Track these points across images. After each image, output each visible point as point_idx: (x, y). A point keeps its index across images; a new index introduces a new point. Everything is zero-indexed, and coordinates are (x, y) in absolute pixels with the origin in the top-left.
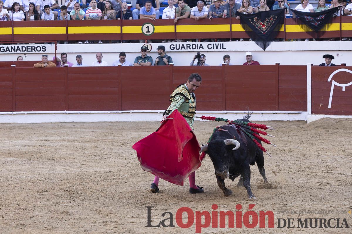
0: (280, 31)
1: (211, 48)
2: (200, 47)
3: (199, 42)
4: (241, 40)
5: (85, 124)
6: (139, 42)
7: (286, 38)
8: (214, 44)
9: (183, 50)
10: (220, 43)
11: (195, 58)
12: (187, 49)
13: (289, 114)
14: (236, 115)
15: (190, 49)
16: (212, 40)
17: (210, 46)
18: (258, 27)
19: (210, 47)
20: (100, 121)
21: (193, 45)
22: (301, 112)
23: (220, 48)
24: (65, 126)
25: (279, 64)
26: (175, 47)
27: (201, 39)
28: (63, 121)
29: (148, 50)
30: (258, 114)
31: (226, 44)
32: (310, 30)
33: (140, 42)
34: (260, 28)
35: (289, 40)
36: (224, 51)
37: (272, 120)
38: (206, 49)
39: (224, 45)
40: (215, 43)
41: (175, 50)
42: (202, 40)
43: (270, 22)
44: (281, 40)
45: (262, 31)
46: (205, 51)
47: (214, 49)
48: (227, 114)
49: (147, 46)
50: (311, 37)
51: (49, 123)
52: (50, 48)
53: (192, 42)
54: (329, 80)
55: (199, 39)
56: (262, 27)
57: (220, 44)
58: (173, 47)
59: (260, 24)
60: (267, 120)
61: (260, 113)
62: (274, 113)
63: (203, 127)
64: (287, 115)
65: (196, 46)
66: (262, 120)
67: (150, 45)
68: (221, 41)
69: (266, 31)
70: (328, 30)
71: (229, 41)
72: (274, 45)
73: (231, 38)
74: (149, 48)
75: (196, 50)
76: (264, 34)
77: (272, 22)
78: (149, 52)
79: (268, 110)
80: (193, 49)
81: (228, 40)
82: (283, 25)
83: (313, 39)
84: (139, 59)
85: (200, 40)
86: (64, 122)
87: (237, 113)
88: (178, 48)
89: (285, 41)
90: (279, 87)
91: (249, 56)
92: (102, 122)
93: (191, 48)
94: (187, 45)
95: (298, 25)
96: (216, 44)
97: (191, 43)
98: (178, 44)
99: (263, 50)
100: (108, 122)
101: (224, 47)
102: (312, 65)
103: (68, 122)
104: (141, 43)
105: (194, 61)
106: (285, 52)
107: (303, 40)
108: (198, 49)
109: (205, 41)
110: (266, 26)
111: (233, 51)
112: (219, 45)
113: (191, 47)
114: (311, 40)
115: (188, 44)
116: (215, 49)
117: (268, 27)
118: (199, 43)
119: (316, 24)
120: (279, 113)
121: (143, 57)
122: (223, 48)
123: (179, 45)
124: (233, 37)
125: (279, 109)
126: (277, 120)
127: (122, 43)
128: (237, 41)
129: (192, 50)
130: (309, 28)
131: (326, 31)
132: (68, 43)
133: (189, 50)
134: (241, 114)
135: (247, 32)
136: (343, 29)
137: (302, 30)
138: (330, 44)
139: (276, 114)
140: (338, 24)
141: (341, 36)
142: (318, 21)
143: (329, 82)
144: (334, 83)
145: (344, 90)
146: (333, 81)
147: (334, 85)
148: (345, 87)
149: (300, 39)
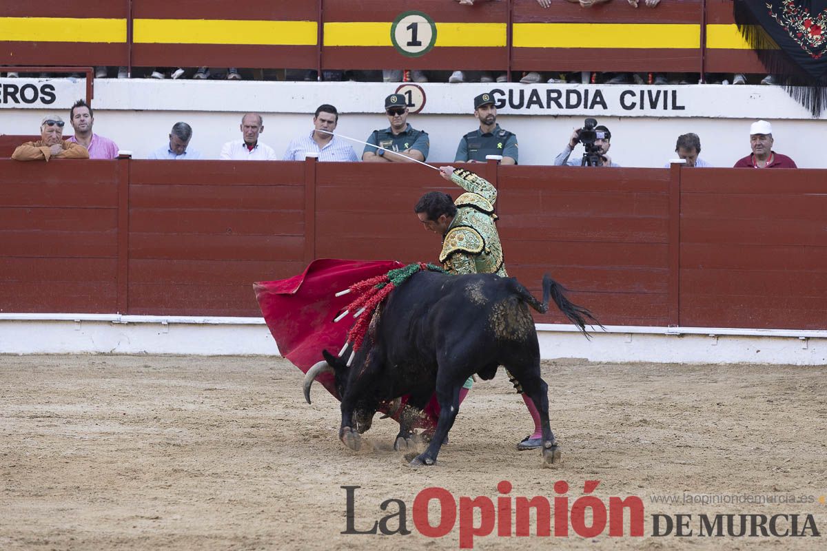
1: (634, 105)
2: (594, 103)
3: (591, 82)
4: (738, 79)
5: (183, 363)
6: (381, 80)
8: (642, 92)
9: (535, 109)
10: (663, 88)
11: (576, 141)
12: (549, 106)
15: (560, 106)
16: (637, 77)
17: (629, 100)
18: (794, 33)
19: (628, 103)
20: (237, 352)
21: (569, 92)
23: (665, 108)
24: (114, 366)
26: (506, 97)
27: (597, 73)
28: (107, 350)
29: (414, 105)
30: (790, 341)
31: (685, 92)
33: (384, 78)
34: (803, 36)
36: (678, 118)
38: (614, 108)
39: (678, 94)
40: (646, 88)
41: (507, 109)
42: (602, 78)
45: (811, 47)
46: (612, 117)
47: (642, 107)
49: (410, 92)
51: (59, 355)
52: (69, 90)
53: (568, 82)
55: (592, 73)
56: (810, 35)
57: (666, 93)
58: (499, 100)
59: (803, 24)
60: (824, 363)
61: (796, 338)
63: (599, 382)
65: (582, 99)
66: (807, 363)
67: (420, 88)
68: (668, 82)
69: (822, 47)
71: (697, 83)
73: (704, 73)
74: (417, 99)
75: (580, 110)
76: (817, 57)
78: (416, 113)
80: (569, 106)
81: (692, 79)
84: (384, 139)
85: (595, 75)
86: (111, 354)
87: (718, 336)
88: (516, 101)
91: (761, 136)
92: (244, 356)
93: (564, 104)
94: (549, 92)
96: (650, 92)
97: (563, 87)
98: (516, 87)
99: (811, 116)
100: (266, 356)
101: (677, 105)
103: (127, 355)
104: (388, 81)
105: (572, 148)
108: (586, 107)
109: (612, 81)
110: (822, 33)
111: (708, 118)
112: (662, 95)
113: (563, 101)
115: (554, 91)
116: (648, 110)
118: (593, 88)
121: (396, 133)
122: (675, 107)
123: (522, 92)
124: (711, 69)
127: (323, 80)
128: (725, 82)
129: (565, 111)
132: (133, 77)
133: (554, 110)
134: (734, 340)
135: (759, 52)
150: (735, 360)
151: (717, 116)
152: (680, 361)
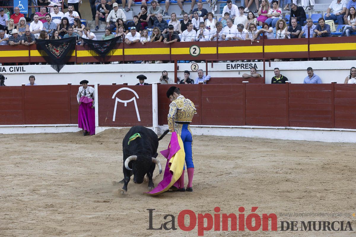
0: (72, 56)
1: (13, 71)
2: (3, 70)
7: (77, 62)
10: (20, 66)
18: (52, 52)
19: (11, 70)
23: (21, 71)
25: (70, 84)
27: (4, 63)
30: (53, 127)
31: (26, 67)
32: (98, 55)
34: (54, 53)
35: (80, 64)
36: (24, 73)
37: (66, 132)
38: (8, 71)
39: (24, 68)
40: (16, 66)
43: (63, 48)
44: (73, 63)
45: (57, 55)
46: (7, 74)
48: (27, 127)
50: (98, 61)
54: (113, 97)
55: (2, 63)
56: (56, 52)
59: (54, 50)
60: (61, 132)
61: (54, 126)
62: (67, 126)
66: (57, 132)
69: (59, 55)
70: (114, 55)
71: (28, 65)
72: (66, 68)
73: (30, 62)
76: (58, 58)
77: (65, 48)
79: (61, 124)
81: (27, 64)
82: (75, 51)
87: (35, 127)
89: (77, 64)
90: (71, 104)
95: (87, 51)
99: (57, 72)
101: (24, 70)
102: (98, 85)
106: (77, 74)
107: (92, 63)
108: (1, 71)
109: (7, 65)
110: (59, 52)
112: (20, 68)
114: (98, 63)
116: (16, 72)
117: (62, 52)
118: (3, 67)
119: (103, 50)
120: (71, 126)
122: (23, 71)
124: (32, 61)
125: (71, 123)
126: (69, 132)
128: (35, 64)
130: (96, 53)
131: (110, 56)
134: (39, 127)
135: (44, 57)
136: (125, 54)
137: (90, 55)
138: (115, 66)
139: (68, 127)
140: (122, 50)
141: (124, 60)
142: (105, 48)
143: (113, 99)
144: (117, 100)
145: (126, 105)
146: (117, 98)
147: (118, 101)
148: (127, 103)
149: (89, 63)
150: (39, 132)
151: (33, 73)
152: (26, 133)
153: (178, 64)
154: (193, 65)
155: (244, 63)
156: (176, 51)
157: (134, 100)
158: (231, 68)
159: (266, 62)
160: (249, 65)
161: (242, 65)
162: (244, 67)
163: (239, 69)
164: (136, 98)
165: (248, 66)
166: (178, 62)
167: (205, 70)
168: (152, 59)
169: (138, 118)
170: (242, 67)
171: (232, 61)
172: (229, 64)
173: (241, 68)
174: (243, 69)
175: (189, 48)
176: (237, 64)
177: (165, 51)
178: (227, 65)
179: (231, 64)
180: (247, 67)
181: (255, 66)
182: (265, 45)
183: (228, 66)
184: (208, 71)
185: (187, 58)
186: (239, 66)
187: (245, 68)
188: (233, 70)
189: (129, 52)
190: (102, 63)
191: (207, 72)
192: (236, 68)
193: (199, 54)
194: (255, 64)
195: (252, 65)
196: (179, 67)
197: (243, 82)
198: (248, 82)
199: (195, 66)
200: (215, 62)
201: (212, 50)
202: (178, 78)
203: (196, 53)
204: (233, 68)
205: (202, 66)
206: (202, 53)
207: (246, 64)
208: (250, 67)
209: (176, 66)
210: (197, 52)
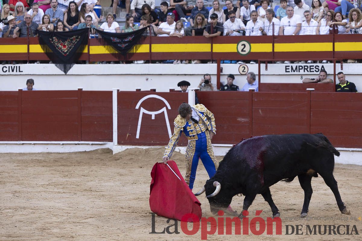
0: (83, 53)
7: (90, 61)
8: (9, 67)
10: (16, 65)
13: (92, 144)
14: (33, 146)
18: (58, 48)
19: (5, 70)
22: (106, 142)
23: (17, 71)
25: (81, 89)
30: (58, 145)
31: (23, 67)
32: (117, 52)
34: (61, 49)
35: (93, 63)
36: (21, 74)
37: (74, 151)
39: (20, 67)
40: (10, 65)
43: (71, 42)
44: (84, 62)
45: (63, 52)
47: (9, 72)
48: (24, 145)
50: (117, 60)
54: (137, 107)
56: (63, 48)
57: (17, 67)
59: (60, 45)
60: (68, 152)
61: (60, 144)
62: (76, 144)
64: (91, 146)
66: (63, 152)
69: (67, 52)
70: (138, 51)
71: (26, 63)
72: (76, 68)
73: (29, 61)
76: (65, 55)
77: (75, 42)
79: (69, 141)
81: (25, 62)
82: (87, 46)
83: (120, 62)
87: (34, 144)
89: (89, 63)
90: (82, 115)
95: (103, 47)
96: (12, 67)
99: (63, 73)
102: (118, 90)
106: (89, 76)
110: (67, 47)
111: (30, 75)
112: (15, 68)
114: (117, 62)
116: (11, 73)
117: (70, 48)
119: (124, 46)
120: (82, 144)
122: (20, 71)
124: (31, 59)
125: (81, 140)
128: (35, 63)
130: (115, 50)
131: (133, 54)
134: (40, 145)
135: (47, 53)
136: (153, 51)
137: (107, 52)
138: (139, 67)
139: (78, 146)
140: (148, 45)
141: (151, 59)
142: (125, 42)
143: (137, 109)
144: (143, 110)
145: (153, 118)
146: (142, 108)
147: (143, 113)
148: (155, 115)
149: (105, 62)
150: (40, 151)
152: (23, 152)
153: (222, 65)
154: (242, 66)
155: (309, 65)
156: (219, 48)
157: (164, 111)
158: (290, 71)
159: (337, 64)
160: (314, 67)
161: (306, 67)
162: (309, 69)
163: (302, 72)
164: (167, 108)
165: (313, 69)
166: (222, 62)
167: (256, 73)
168: (187, 58)
169: (169, 135)
170: (306, 70)
171: (292, 62)
172: (289, 66)
173: (304, 71)
174: (306, 72)
175: (236, 44)
176: (299, 66)
177: (205, 48)
178: (286, 66)
179: (292, 67)
180: (311, 70)
181: (323, 69)
182: (336, 42)
183: (287, 68)
184: (261, 74)
185: (234, 58)
186: (302, 69)
187: (309, 71)
188: (293, 73)
189: (158, 48)
190: (123, 63)
191: (259, 75)
192: (297, 71)
193: (248, 52)
194: (323, 67)
195: (318, 67)
196: (223, 69)
197: (307, 89)
198: (313, 89)
199: (243, 68)
200: (271, 62)
201: (266, 48)
202: (221, 83)
203: (245, 51)
204: (294, 71)
205: (253, 67)
206: (252, 51)
207: (310, 66)
208: (315, 71)
209: (219, 67)
210: (247, 49)
